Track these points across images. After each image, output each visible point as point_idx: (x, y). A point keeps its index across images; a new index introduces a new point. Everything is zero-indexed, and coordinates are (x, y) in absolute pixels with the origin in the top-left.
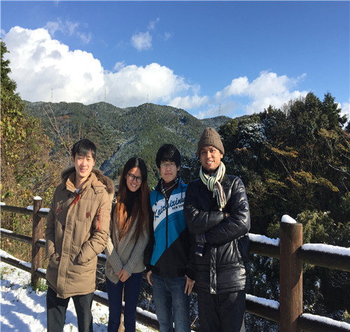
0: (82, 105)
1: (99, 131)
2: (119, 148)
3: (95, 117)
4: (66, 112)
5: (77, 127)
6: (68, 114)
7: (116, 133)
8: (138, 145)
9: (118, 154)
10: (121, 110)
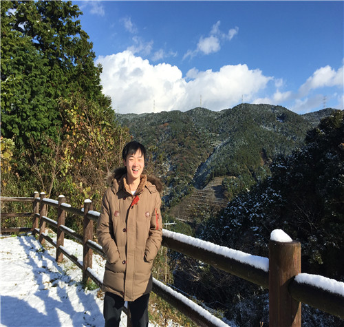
0: (180, 112)
1: (196, 135)
2: (214, 150)
3: (191, 123)
4: (166, 120)
5: (175, 133)
6: (168, 122)
7: (212, 136)
8: (234, 146)
9: (214, 156)
10: (216, 113)
